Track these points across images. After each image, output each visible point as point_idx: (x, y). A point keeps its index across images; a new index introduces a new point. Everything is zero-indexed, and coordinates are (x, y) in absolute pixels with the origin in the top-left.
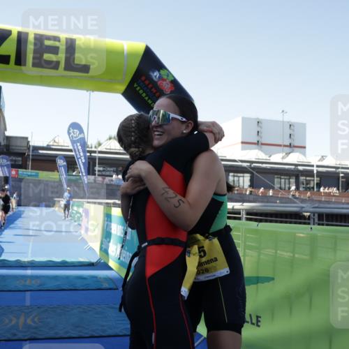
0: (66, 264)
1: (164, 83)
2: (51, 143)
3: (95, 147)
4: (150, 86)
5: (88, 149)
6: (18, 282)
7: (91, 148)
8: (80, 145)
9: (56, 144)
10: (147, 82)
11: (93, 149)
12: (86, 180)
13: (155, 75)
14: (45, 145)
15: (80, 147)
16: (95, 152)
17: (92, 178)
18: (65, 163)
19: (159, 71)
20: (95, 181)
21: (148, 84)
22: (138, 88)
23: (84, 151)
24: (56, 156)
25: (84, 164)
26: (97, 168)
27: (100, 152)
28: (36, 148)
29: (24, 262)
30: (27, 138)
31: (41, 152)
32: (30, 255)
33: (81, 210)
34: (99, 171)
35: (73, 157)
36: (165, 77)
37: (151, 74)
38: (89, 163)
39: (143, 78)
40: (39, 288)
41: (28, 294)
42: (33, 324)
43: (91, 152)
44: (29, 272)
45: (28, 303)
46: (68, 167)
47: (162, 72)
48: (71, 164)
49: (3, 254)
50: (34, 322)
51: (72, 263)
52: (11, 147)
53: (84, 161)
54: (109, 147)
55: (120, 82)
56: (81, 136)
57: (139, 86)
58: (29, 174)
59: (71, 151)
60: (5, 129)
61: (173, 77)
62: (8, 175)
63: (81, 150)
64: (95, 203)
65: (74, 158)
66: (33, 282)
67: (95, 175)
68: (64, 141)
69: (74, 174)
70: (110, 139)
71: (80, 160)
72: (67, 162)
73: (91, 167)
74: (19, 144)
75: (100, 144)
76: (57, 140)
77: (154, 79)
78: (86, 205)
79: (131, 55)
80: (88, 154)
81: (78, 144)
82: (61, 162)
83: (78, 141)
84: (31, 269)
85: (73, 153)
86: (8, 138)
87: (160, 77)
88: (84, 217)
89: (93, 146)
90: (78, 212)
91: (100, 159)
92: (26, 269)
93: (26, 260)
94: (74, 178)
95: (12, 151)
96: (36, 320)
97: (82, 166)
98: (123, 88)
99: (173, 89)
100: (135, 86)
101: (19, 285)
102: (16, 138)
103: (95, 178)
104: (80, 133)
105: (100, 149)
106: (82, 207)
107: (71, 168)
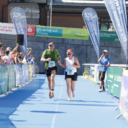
33: (119, 79)
46: (100, 21)
58: (50, 31)
62: (23, 33)
69: (109, 30)
71: (115, 12)
72: (98, 14)
88: (122, 88)
94: (109, 35)
106: (121, 75)
107: (104, 22)
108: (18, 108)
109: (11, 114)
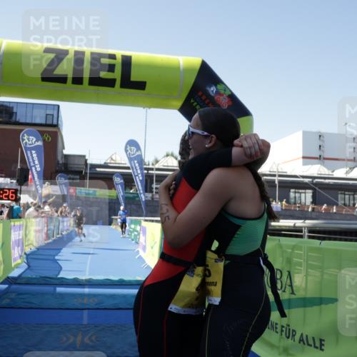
0: (124, 283)
1: (221, 98)
2: (109, 161)
3: (153, 164)
4: (208, 101)
5: (145, 166)
6: (75, 300)
7: (149, 165)
8: (138, 162)
9: (112, 162)
10: (204, 98)
11: (151, 166)
12: (143, 197)
13: (212, 90)
14: (102, 163)
15: (137, 165)
16: (152, 169)
17: (149, 195)
18: (122, 181)
19: (216, 86)
20: (152, 198)
21: (205, 99)
22: (195, 104)
23: (141, 169)
24: (113, 174)
25: (141, 181)
26: (154, 186)
27: (158, 169)
28: (94, 166)
29: (82, 280)
30: (84, 156)
31: (98, 169)
32: (87, 273)
33: (138, 228)
34: (156, 188)
35: (130, 175)
36: (222, 92)
37: (208, 89)
38: (146, 180)
39: (200, 94)
40: (97, 307)
41: (86, 312)
42: (91, 343)
43: (148, 169)
44: (87, 290)
45: (85, 321)
46: (125, 184)
47: (219, 86)
48: (128, 181)
49: (61, 272)
50: (92, 341)
51: (130, 281)
52: (69, 166)
53: (141, 178)
54: (166, 164)
55: (176, 98)
56: (138, 153)
57: (196, 101)
58: (87, 191)
59: (128, 168)
60: (64, 148)
61: (231, 91)
62: (66, 193)
63: (138, 168)
64: (152, 221)
65: (132, 175)
66: (91, 300)
67: (152, 192)
68: (122, 159)
69: (131, 191)
70: (167, 155)
71: (137, 177)
72: (124, 180)
73: (149, 184)
74: (76, 162)
75: (157, 161)
76: (114, 158)
77: (211, 93)
78: (144, 224)
79: (188, 70)
80: (146, 172)
81: (136, 162)
82: (118, 180)
83: (135, 158)
84: (89, 288)
85: (130, 171)
86: (66, 157)
87: (218, 93)
88: (141, 235)
89: (151, 163)
90: (135, 230)
91: (158, 176)
92: (84, 288)
93: (84, 278)
94: (131, 196)
95: (70, 169)
96: (93, 338)
97: (139, 184)
98: (179, 104)
99: (230, 103)
100: (192, 101)
101: (76, 303)
102: (74, 156)
103: (153, 195)
104: (137, 151)
105: (157, 166)
106: (140, 225)
107: (128, 186)
108: (62, 251)
109: (57, 255)
